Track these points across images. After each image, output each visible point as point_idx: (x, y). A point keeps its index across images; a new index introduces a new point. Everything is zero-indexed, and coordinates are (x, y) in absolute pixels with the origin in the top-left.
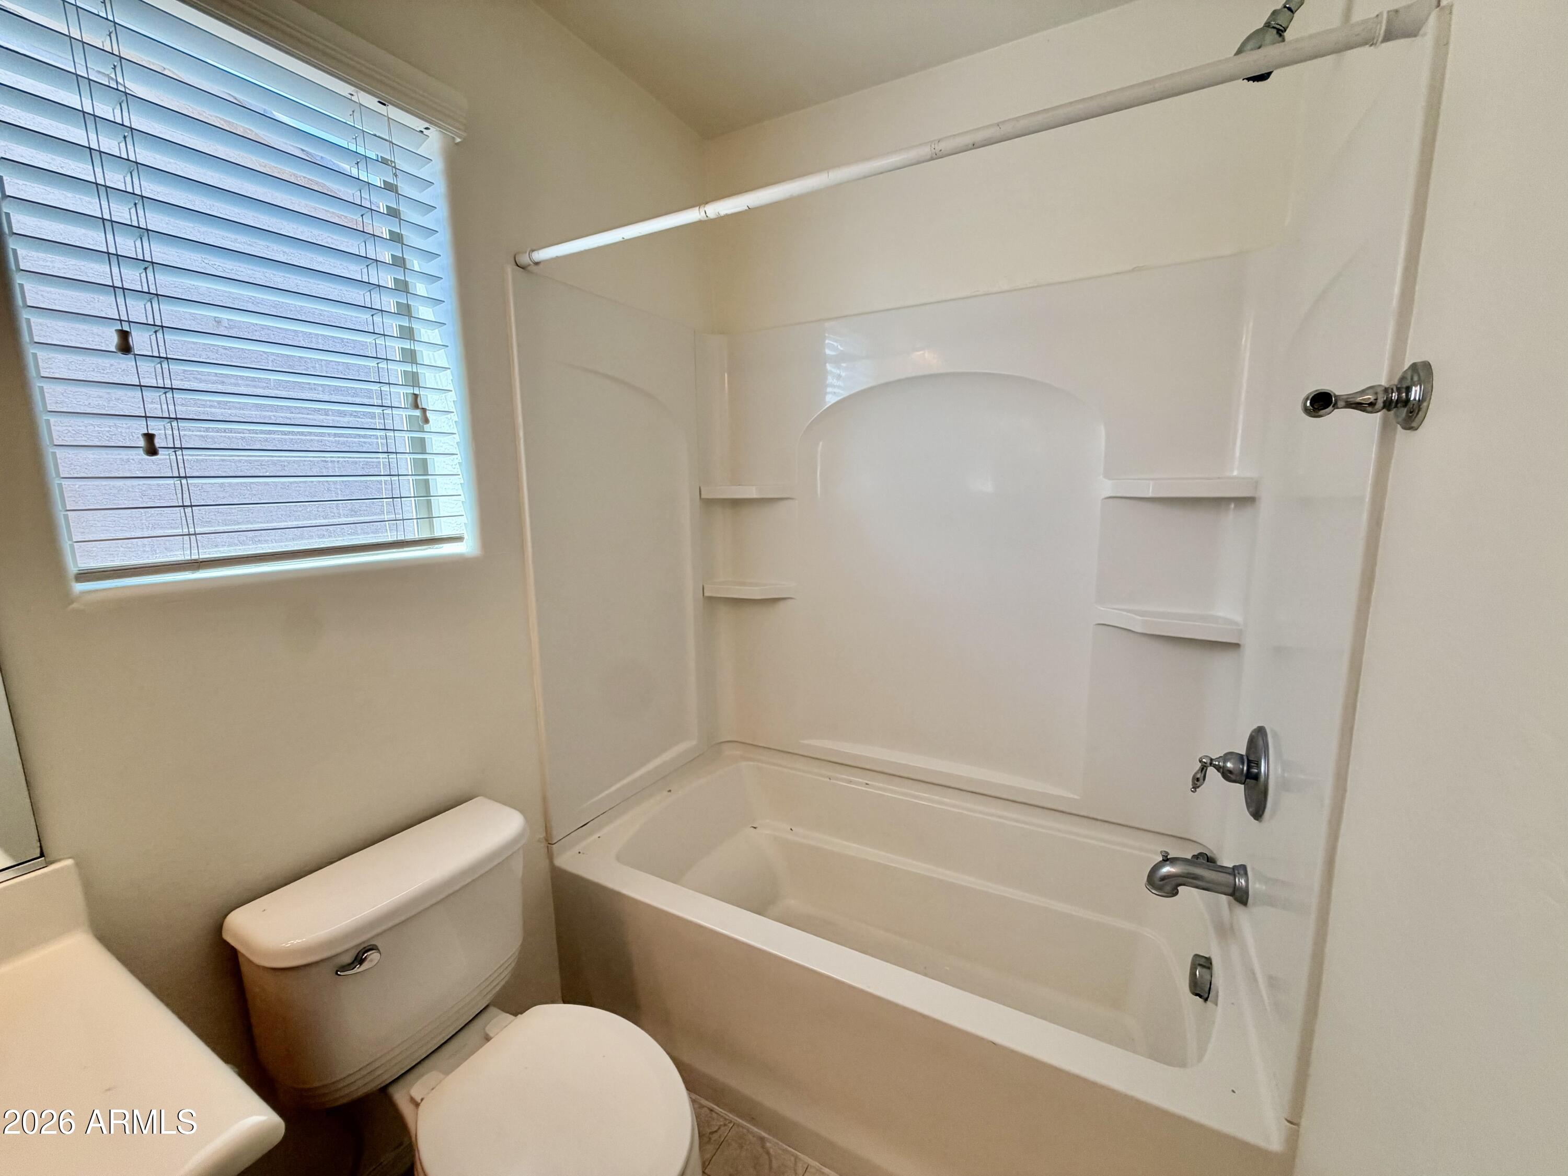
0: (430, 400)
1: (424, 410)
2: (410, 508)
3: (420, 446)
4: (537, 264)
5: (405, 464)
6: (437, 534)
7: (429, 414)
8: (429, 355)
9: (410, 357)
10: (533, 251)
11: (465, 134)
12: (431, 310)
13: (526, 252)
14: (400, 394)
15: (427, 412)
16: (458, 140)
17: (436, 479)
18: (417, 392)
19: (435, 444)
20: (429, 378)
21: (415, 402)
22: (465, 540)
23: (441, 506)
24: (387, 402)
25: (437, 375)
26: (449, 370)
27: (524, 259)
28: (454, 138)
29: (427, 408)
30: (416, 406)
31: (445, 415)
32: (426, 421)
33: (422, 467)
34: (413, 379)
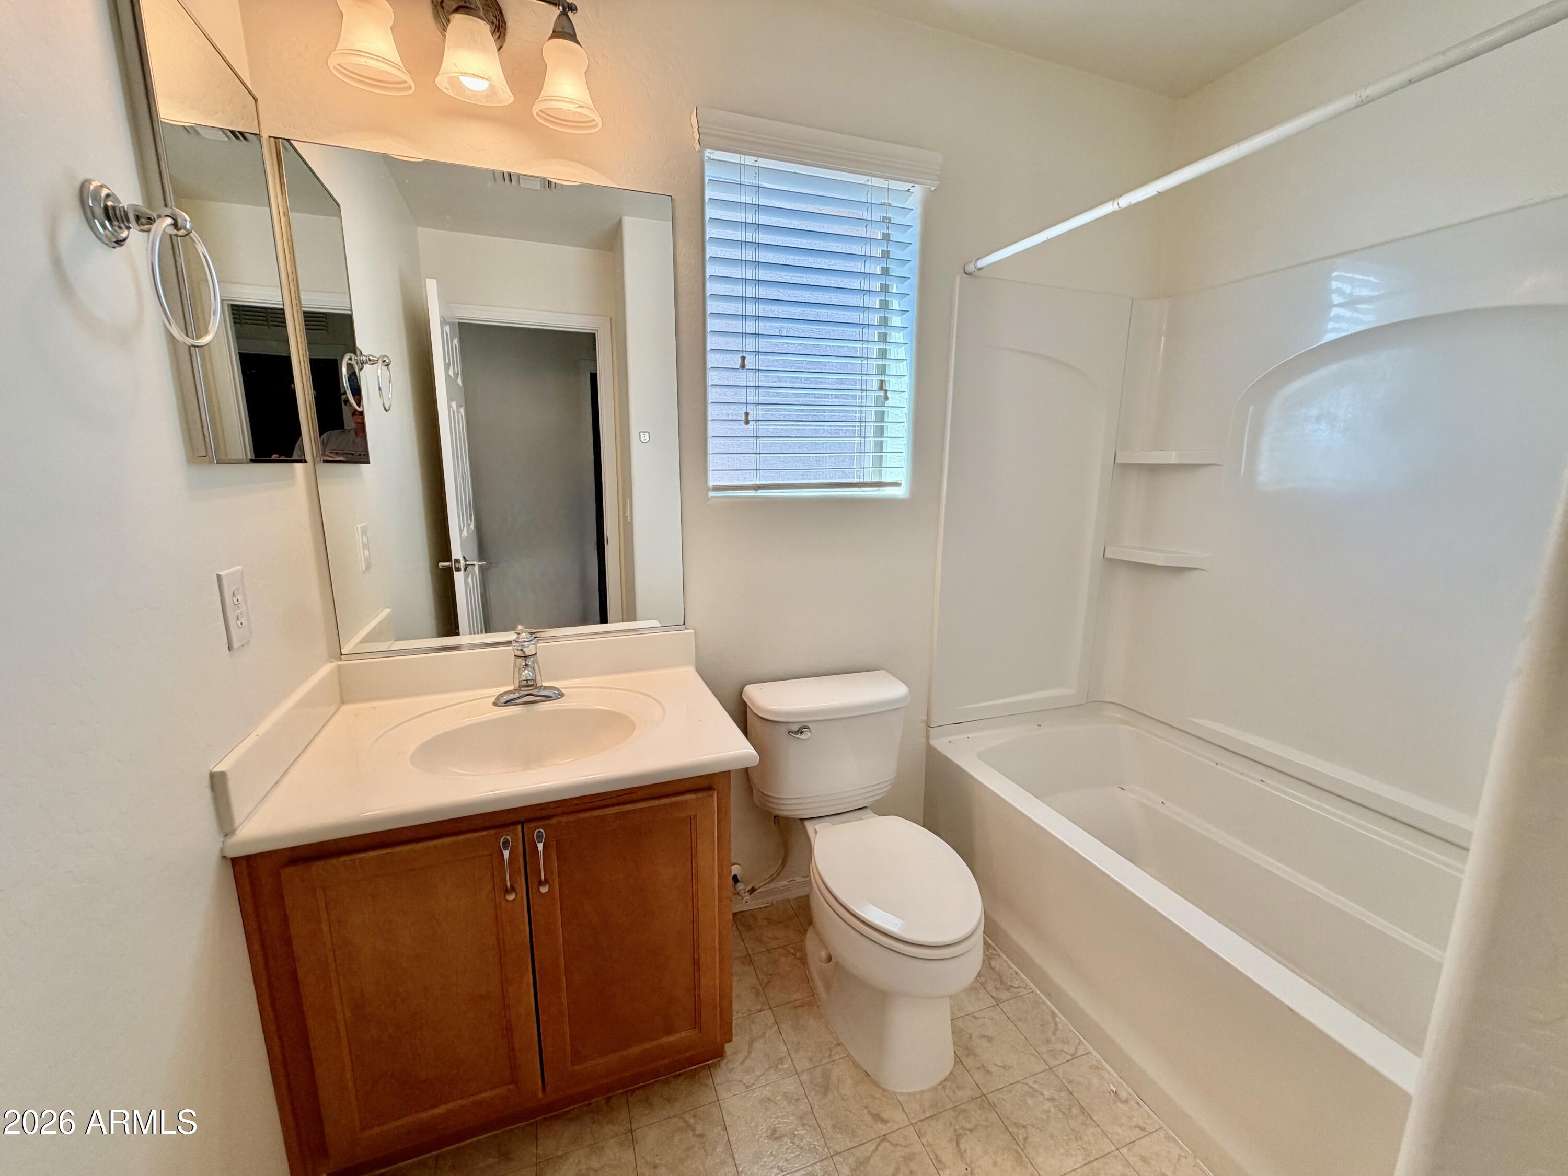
0: (892, 384)
1: (886, 391)
2: (869, 461)
3: (881, 417)
4: (980, 269)
5: (870, 429)
6: (884, 480)
7: (889, 394)
8: (894, 350)
9: (883, 354)
10: (978, 259)
11: (938, 183)
12: (899, 318)
13: (972, 262)
14: (874, 381)
15: (888, 393)
16: (933, 188)
17: (887, 441)
18: (883, 379)
19: (890, 415)
20: (892, 368)
21: (882, 386)
22: (902, 486)
23: (888, 460)
24: (864, 387)
25: (897, 365)
26: (905, 361)
27: (971, 268)
28: (930, 189)
29: (888, 390)
30: (881, 388)
31: (899, 394)
32: (886, 398)
33: (880, 432)
34: (883, 370)
